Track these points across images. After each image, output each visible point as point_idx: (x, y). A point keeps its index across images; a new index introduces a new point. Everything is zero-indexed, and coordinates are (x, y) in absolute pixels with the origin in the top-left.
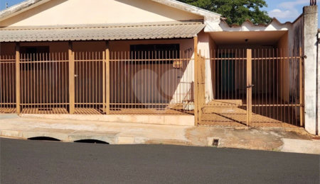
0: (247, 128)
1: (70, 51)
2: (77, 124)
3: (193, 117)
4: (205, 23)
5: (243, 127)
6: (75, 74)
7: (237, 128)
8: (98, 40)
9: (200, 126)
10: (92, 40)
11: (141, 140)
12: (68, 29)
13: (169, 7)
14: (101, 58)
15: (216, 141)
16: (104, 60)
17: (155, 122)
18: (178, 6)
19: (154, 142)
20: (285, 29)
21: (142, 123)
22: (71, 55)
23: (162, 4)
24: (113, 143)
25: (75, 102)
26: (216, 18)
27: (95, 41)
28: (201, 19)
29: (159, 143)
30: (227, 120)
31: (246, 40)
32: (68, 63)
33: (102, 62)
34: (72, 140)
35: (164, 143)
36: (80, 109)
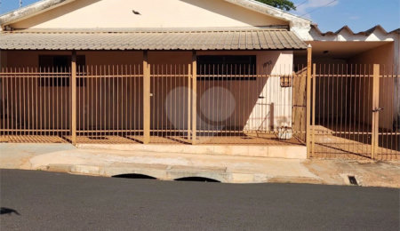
0: (372, 161)
1: (145, 63)
2: (159, 157)
3: (305, 148)
4: (291, 30)
5: (367, 161)
6: (151, 92)
7: (360, 161)
8: (186, 50)
9: (314, 160)
10: (178, 50)
11: (262, 178)
12: (113, 34)
13: (245, 9)
14: (187, 73)
15: (352, 179)
16: (189, 75)
17: (256, 155)
18: (258, 8)
19: (279, 180)
20: (391, 40)
21: (239, 155)
22: (147, 68)
23: (235, 5)
24: (226, 182)
25: (151, 129)
26: (306, 24)
27: (182, 50)
28: (286, 25)
29: (286, 181)
30: (338, 151)
31: (326, 52)
32: (142, 78)
33: (187, 78)
34: (171, 177)
35: (292, 181)
36: (157, 138)
